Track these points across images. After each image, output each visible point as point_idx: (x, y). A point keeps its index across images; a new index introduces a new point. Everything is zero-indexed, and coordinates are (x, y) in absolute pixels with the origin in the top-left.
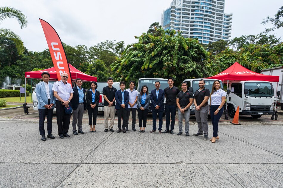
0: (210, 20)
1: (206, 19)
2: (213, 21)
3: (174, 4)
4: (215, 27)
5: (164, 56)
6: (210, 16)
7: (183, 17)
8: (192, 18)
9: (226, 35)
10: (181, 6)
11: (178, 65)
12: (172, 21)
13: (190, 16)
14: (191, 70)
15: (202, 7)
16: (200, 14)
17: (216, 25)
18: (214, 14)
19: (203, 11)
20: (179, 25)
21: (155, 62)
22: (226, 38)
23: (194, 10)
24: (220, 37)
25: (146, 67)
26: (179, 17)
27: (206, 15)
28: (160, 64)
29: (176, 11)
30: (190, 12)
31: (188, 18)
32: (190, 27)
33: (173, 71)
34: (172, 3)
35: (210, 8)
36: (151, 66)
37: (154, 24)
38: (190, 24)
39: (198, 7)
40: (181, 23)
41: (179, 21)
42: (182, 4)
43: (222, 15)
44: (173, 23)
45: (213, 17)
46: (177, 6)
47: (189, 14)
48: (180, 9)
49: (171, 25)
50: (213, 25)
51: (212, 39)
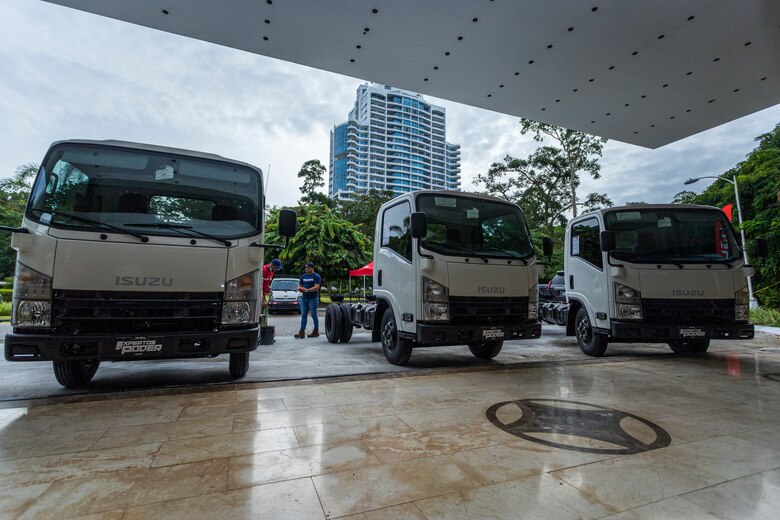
0: (422, 153)
1: (414, 150)
2: (428, 155)
3: (354, 116)
4: (432, 165)
5: (308, 242)
6: (422, 146)
7: (372, 142)
8: (390, 146)
9: (452, 180)
10: (367, 123)
11: (325, 254)
12: (350, 148)
13: (386, 142)
14: (339, 260)
15: (407, 129)
16: (404, 141)
17: (434, 163)
18: (428, 142)
19: (408, 135)
20: (365, 156)
21: (296, 249)
22: (453, 186)
23: (392, 133)
24: (442, 184)
25: (284, 256)
26: (366, 142)
27: (414, 144)
28: (303, 252)
29: (359, 130)
30: (386, 136)
31: (383, 145)
32: (385, 163)
33: (319, 262)
34: (351, 113)
35: (421, 132)
36: (291, 255)
37: (312, 162)
38: (386, 156)
39: (400, 127)
40: (369, 146)
41: (366, 149)
42: (369, 118)
43: (442, 146)
44: (353, 152)
45: (428, 148)
46: (362, 122)
47: (383, 138)
48: (366, 128)
49: (350, 155)
50: (428, 161)
51: (428, 187)
